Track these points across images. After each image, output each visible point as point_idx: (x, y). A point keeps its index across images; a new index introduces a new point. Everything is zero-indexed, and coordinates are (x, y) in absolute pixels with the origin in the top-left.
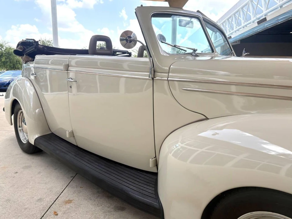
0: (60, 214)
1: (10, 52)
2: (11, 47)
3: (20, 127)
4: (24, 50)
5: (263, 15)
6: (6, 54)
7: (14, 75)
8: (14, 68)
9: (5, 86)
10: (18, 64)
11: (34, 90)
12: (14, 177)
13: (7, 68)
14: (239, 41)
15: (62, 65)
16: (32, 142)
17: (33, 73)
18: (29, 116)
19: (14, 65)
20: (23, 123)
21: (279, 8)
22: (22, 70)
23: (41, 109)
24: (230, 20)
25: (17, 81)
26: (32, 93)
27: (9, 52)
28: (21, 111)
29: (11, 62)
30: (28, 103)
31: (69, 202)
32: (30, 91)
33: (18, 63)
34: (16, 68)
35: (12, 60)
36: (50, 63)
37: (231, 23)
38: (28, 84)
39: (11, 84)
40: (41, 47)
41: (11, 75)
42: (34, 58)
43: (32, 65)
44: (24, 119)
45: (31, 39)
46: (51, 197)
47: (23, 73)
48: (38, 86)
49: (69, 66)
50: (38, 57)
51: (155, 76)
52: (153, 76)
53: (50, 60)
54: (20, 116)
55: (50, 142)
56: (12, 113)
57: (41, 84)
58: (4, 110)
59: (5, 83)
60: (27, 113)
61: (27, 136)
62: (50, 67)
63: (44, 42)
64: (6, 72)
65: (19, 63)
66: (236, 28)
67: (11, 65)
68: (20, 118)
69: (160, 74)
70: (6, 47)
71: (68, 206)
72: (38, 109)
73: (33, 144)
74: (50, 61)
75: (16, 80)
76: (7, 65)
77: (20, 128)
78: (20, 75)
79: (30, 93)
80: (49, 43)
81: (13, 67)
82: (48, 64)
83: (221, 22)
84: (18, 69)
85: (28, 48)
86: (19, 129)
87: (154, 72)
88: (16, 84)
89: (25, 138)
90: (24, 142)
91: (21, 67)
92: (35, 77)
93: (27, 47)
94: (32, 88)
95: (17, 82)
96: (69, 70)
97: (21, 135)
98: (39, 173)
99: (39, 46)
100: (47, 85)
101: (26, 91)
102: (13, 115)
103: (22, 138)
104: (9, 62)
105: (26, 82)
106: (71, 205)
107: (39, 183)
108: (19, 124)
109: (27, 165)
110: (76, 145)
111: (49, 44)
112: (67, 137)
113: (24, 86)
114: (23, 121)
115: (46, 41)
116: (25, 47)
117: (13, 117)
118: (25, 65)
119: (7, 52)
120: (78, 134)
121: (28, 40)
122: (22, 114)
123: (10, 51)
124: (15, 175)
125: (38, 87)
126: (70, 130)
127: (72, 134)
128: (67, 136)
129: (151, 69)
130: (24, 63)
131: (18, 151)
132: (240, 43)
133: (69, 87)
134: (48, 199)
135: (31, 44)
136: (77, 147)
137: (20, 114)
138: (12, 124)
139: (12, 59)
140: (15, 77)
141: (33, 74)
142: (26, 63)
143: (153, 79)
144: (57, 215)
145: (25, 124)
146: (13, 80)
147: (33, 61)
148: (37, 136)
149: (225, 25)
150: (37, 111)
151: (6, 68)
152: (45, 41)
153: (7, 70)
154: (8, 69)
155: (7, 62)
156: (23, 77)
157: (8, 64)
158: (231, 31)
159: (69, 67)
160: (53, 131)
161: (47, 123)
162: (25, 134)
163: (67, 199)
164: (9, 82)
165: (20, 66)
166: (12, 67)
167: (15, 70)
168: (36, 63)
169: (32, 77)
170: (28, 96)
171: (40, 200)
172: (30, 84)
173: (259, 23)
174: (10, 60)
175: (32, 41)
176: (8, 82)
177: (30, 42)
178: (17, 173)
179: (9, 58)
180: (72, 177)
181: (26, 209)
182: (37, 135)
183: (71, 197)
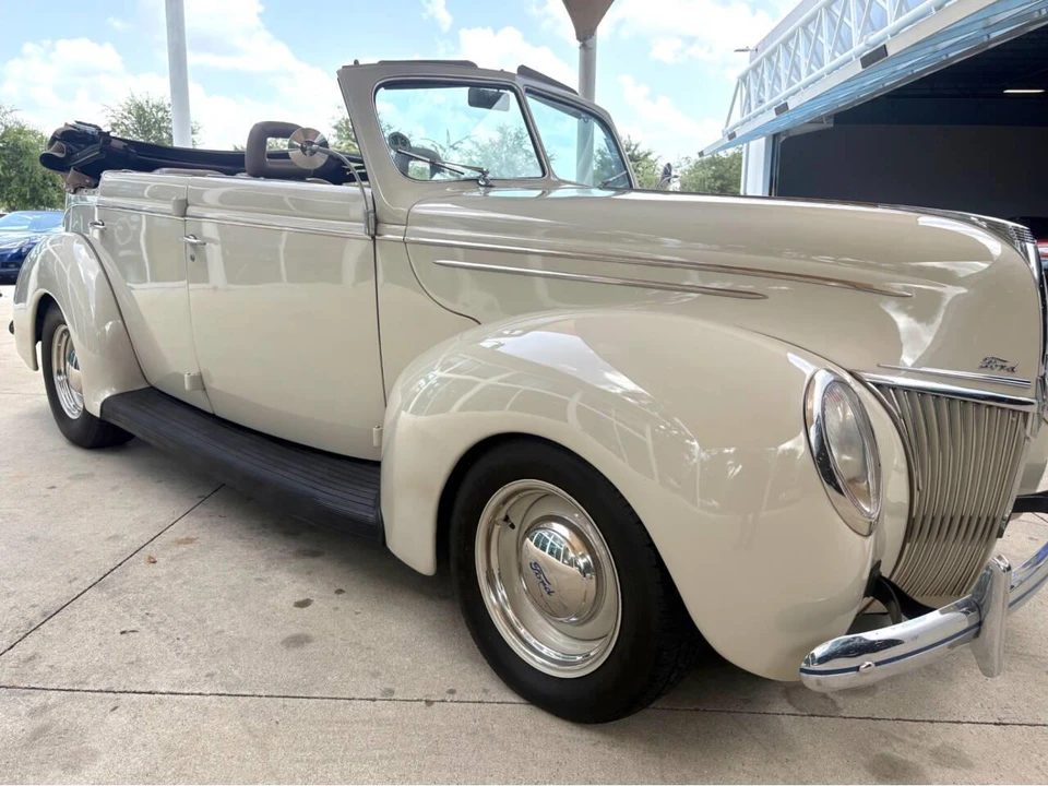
0: (161, 561)
1: (20, 143)
2: (23, 127)
3: (59, 373)
4: (70, 155)
5: (886, 33)
6: (7, 152)
7: (35, 226)
8: (36, 202)
9: (5, 265)
10: (51, 189)
11: (98, 270)
12: (45, 496)
13: (9, 200)
14: (828, 117)
15: (169, 200)
16: (96, 411)
17: (96, 220)
18: (84, 344)
19: (34, 190)
20: (68, 363)
21: (934, 12)
22: (62, 207)
23: (120, 321)
24: (792, 45)
25: (51, 243)
26: (93, 277)
27: (16, 146)
28: (63, 328)
29: (23, 181)
30: (83, 307)
31: (189, 541)
32: (89, 271)
33: (50, 184)
34: (41, 203)
35: (27, 174)
36: (146, 194)
37: (795, 52)
38: (82, 251)
39: (33, 254)
40: (120, 145)
41: (26, 227)
42: (99, 178)
43: (92, 199)
44: (72, 349)
45: (90, 125)
46: (141, 533)
47: (67, 218)
48: (109, 257)
49: (188, 205)
50: (108, 177)
51: (379, 232)
52: (372, 232)
53: (146, 186)
54: (60, 342)
55: (143, 407)
56: (38, 336)
57: (122, 253)
58: (12, 329)
59: (6, 255)
60: (81, 338)
61: (81, 399)
62: (148, 205)
63: (143, 110)
64: (9, 215)
65: (54, 185)
66: (810, 72)
67: (26, 190)
68: (59, 348)
69: (388, 226)
70: (6, 127)
71: (183, 548)
72: (110, 323)
73: (98, 415)
74: (148, 188)
75: (49, 241)
76: (11, 192)
77: (61, 378)
78: (57, 226)
79: (88, 278)
80: (160, 114)
81: (33, 199)
82: (142, 197)
83: (764, 53)
84: (51, 204)
85: (81, 149)
86: (57, 379)
87: (377, 221)
88: (48, 252)
89: (76, 406)
90: (74, 415)
91: (59, 197)
92: (102, 232)
93: (78, 147)
94: (94, 262)
95: (49, 247)
96: (188, 213)
97: (62, 394)
98: (114, 488)
99: (114, 143)
100: (140, 257)
101: (75, 270)
102: (40, 343)
103: (66, 404)
104: (17, 178)
105: (75, 245)
106: (191, 546)
107: (113, 508)
108: (59, 365)
109: (81, 472)
110: (210, 411)
111: (163, 118)
112: (186, 390)
113: (71, 259)
114: (70, 357)
115: (150, 105)
116: (72, 147)
117: (39, 345)
118: (73, 196)
119: (8, 143)
120: (215, 384)
121: (82, 127)
122: (65, 337)
123: (19, 139)
124: (50, 492)
125: (111, 260)
126: (194, 372)
127: (200, 382)
128: (187, 386)
129: (367, 214)
130: (69, 192)
131: (56, 441)
132: (832, 125)
133: (189, 258)
134: (134, 537)
135: (90, 139)
136: (213, 417)
137: (61, 336)
138: (37, 368)
139: (27, 169)
140: (39, 235)
141: (96, 224)
142: (75, 192)
143: (373, 238)
144: (154, 562)
145: (76, 367)
146: (35, 244)
147: (96, 186)
148: (107, 395)
149: (775, 60)
150: (107, 328)
151: (6, 203)
152: (145, 106)
153: (13, 209)
154: (12, 204)
155: (11, 179)
156: (67, 230)
157: (14, 186)
158: (794, 84)
159: (189, 209)
160: (155, 381)
161: (133, 356)
162: (74, 393)
163: (184, 537)
164: (21, 249)
165: (56, 196)
166: (28, 196)
167: (38, 209)
168: (103, 194)
169: (95, 234)
170: (82, 287)
171: (115, 538)
172: (87, 249)
173: (867, 61)
174: (22, 173)
175: (93, 129)
176: (15, 251)
177: (85, 133)
178: (53, 487)
179: (19, 165)
180: (200, 497)
181: (77, 553)
182: (110, 390)
183: (192, 533)
